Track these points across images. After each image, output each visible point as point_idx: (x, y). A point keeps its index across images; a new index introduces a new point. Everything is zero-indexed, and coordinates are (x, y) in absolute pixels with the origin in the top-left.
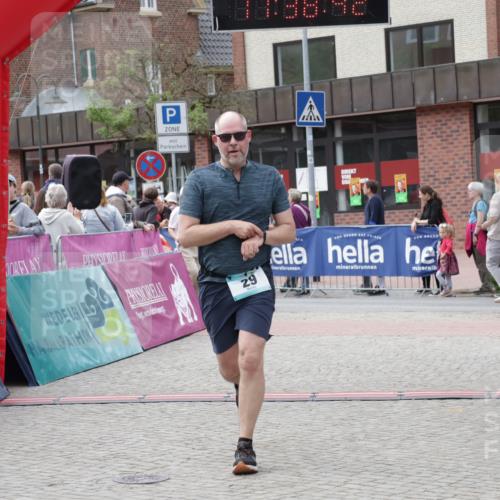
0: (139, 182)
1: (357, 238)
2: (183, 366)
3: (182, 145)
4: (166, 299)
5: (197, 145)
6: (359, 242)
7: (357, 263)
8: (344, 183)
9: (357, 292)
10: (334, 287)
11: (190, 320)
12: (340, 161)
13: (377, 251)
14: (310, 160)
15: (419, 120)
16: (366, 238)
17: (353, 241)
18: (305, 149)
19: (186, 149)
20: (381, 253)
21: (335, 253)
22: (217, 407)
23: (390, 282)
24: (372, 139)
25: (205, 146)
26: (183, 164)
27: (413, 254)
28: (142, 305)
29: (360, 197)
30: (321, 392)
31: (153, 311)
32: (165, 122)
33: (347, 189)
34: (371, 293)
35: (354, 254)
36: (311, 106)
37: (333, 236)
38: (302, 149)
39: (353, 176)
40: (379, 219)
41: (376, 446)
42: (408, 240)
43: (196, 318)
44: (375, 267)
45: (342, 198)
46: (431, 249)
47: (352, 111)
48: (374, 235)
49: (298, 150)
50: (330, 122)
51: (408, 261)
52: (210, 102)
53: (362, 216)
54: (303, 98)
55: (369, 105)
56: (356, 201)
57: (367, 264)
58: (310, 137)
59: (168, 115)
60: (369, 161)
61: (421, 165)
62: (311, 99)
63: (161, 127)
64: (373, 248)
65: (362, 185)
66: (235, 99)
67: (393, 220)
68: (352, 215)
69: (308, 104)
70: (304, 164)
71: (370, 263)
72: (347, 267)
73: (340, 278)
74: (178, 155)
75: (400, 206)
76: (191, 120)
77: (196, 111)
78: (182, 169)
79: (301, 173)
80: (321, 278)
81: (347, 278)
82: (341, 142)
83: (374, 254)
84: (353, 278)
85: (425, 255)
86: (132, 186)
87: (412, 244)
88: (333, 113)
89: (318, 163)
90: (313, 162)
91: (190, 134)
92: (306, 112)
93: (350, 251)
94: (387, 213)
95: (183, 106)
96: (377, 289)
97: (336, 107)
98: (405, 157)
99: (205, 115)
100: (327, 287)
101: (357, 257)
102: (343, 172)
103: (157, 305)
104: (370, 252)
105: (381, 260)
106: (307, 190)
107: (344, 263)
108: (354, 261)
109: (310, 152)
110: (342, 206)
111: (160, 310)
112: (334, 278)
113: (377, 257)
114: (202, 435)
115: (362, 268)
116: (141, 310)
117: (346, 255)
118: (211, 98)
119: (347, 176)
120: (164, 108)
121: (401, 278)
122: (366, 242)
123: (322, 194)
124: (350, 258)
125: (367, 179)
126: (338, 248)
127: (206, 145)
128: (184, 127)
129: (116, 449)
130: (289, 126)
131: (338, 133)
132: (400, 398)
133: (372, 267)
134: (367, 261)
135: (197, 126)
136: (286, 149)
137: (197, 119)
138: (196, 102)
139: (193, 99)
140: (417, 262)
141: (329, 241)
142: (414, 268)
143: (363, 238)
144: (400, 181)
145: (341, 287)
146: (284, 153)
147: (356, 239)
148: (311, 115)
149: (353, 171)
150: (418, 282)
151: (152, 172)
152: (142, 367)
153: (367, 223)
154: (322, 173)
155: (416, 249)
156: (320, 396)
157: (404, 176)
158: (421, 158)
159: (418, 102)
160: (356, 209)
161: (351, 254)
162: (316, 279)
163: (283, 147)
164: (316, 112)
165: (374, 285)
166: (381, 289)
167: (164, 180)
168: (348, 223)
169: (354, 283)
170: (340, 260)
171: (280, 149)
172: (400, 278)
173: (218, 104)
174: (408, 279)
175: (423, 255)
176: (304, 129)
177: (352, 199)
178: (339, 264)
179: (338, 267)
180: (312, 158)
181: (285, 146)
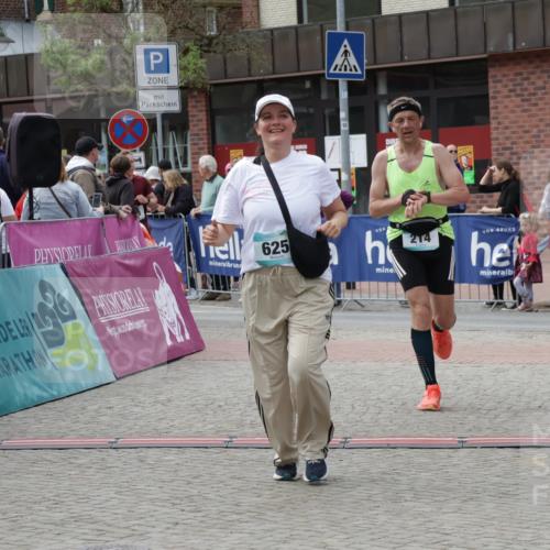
0: (112, 151)
2: (169, 401)
3: (171, 102)
4: (147, 309)
5: (191, 103)
10: (374, 297)
11: (180, 339)
12: (384, 126)
14: (344, 125)
15: (492, 72)
18: (338, 110)
19: (176, 108)
21: (375, 250)
22: (214, 454)
24: (428, 98)
25: (202, 105)
26: (172, 128)
27: (481, 253)
28: (114, 317)
30: (355, 436)
31: (130, 326)
32: (148, 70)
36: (346, 52)
37: (373, 228)
38: (333, 110)
41: (428, 509)
42: (475, 235)
43: (188, 336)
46: (505, 246)
47: (402, 60)
49: (327, 112)
50: (372, 74)
52: (209, 45)
54: (336, 41)
55: (425, 52)
58: (344, 95)
59: (152, 62)
61: (494, 134)
62: (346, 42)
63: (143, 78)
66: (243, 40)
69: (342, 50)
70: (336, 131)
73: (382, 285)
74: (165, 116)
76: (183, 68)
77: (190, 57)
78: (171, 136)
79: (331, 142)
80: (357, 284)
81: (391, 285)
82: (386, 101)
85: (497, 255)
86: (103, 157)
87: (480, 240)
88: (375, 63)
89: (354, 130)
90: (347, 128)
91: (181, 88)
92: (339, 60)
95: (173, 49)
97: (380, 54)
98: (472, 123)
99: (202, 63)
100: (365, 296)
102: (388, 141)
103: (135, 318)
106: (339, 166)
109: (343, 115)
111: (141, 325)
112: (374, 284)
114: (195, 492)
116: (113, 324)
118: (211, 39)
120: (147, 52)
123: (358, 170)
127: (204, 103)
128: (173, 78)
129: (77, 509)
130: (317, 79)
131: (382, 90)
132: (462, 445)
135: (191, 76)
136: (311, 110)
137: (191, 67)
138: (189, 44)
139: (186, 40)
140: (487, 264)
141: (369, 234)
142: (483, 273)
144: (465, 154)
145: (383, 296)
146: (308, 115)
148: (346, 63)
150: (487, 291)
151: (130, 139)
152: (114, 401)
154: (359, 142)
155: (486, 246)
156: (354, 441)
157: (470, 148)
158: (493, 124)
159: (491, 49)
162: (350, 286)
163: (308, 107)
164: (352, 60)
167: (146, 149)
170: (382, 261)
171: (305, 110)
172: (463, 285)
173: (221, 47)
174: (474, 286)
175: (494, 255)
176: (337, 82)
178: (380, 266)
179: (378, 270)
180: (347, 123)
181: (311, 107)
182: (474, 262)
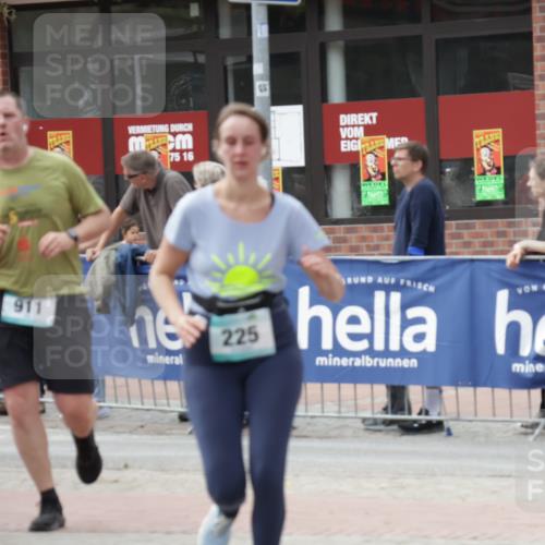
1: (375, 286)
6: (379, 296)
7: (371, 352)
8: (345, 147)
9: (372, 425)
10: (316, 411)
12: (337, 92)
13: (421, 320)
14: (261, 88)
16: (397, 287)
17: (363, 296)
18: (250, 60)
20: (431, 328)
21: (316, 324)
23: (456, 401)
24: (418, 39)
29: (385, 185)
33: (353, 163)
34: (408, 428)
35: (364, 328)
38: (243, 59)
39: (369, 130)
40: (431, 241)
42: (503, 297)
44: (414, 363)
45: (340, 185)
48: (416, 280)
49: (230, 61)
51: (501, 348)
53: (388, 232)
56: (376, 194)
57: (394, 355)
58: (260, 31)
60: (413, 93)
64: (412, 313)
65: (391, 153)
67: (467, 245)
68: (364, 229)
71: (403, 353)
72: (345, 362)
73: (330, 388)
75: (486, 209)
81: (347, 388)
82: (341, 43)
83: (412, 330)
84: (363, 389)
87: (513, 306)
89: (278, 98)
90: (267, 94)
93: (354, 320)
94: (451, 227)
96: (423, 418)
98: (502, 86)
101: (370, 337)
102: (344, 119)
104: (406, 323)
105: (430, 344)
107: (338, 350)
108: (363, 345)
109: (260, 68)
110: (341, 206)
113: (419, 338)
115: (383, 363)
117: (343, 329)
119: (353, 129)
121: (484, 392)
122: (396, 297)
124: (354, 337)
125: (405, 140)
126: (323, 312)
131: (334, 22)
133: (406, 363)
134: (394, 346)
136: (201, 59)
141: (304, 293)
143: (388, 289)
144: (487, 145)
146: (196, 66)
147: (370, 289)
149: (369, 118)
153: (401, 250)
157: (497, 134)
158: (541, 88)
160: (376, 214)
161: (355, 329)
163: (196, 52)
165: (416, 408)
166: (434, 417)
168: (354, 250)
169: (365, 401)
170: (327, 344)
171: (189, 58)
172: (480, 390)
174: (501, 393)
177: (365, 188)
178: (325, 353)
179: (320, 361)
180: (267, 83)
181: (201, 52)
182: (501, 347)
